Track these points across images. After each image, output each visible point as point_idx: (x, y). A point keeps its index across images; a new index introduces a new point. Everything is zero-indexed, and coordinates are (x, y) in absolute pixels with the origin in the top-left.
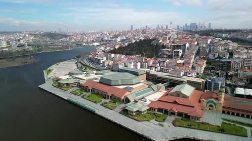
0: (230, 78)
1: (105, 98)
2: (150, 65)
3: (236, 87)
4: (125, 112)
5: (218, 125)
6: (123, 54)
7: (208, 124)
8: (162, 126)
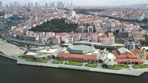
7: (147, 65)
8: (130, 69)
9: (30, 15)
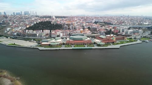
9: (9, 21)
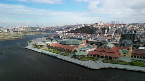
0: (135, 43)
1: (63, 51)
2: (88, 37)
3: (139, 46)
4: (75, 57)
5: (129, 62)
6: (73, 33)
7: (123, 61)
8: (96, 62)
